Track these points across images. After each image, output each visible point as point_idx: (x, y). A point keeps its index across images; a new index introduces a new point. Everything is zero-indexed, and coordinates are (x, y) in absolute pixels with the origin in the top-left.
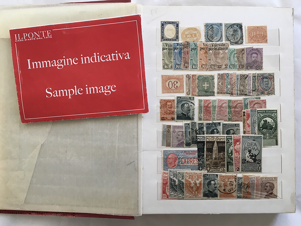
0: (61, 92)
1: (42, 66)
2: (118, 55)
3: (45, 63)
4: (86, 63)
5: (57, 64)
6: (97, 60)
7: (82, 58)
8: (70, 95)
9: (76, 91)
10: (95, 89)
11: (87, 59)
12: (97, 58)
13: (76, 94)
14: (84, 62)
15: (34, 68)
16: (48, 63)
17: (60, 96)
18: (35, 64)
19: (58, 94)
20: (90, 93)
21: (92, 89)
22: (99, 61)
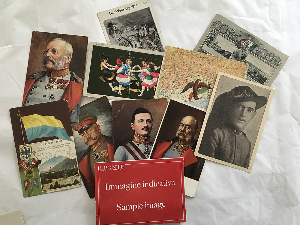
0: (128, 207)
1: (115, 188)
2: (168, 183)
3: (117, 186)
4: (146, 187)
5: (126, 187)
6: (154, 185)
7: (143, 184)
8: (134, 209)
9: (138, 206)
10: (151, 205)
11: (147, 184)
12: (154, 184)
13: (138, 208)
14: (144, 186)
15: (109, 189)
16: (120, 186)
17: (127, 209)
18: (110, 187)
20: (148, 208)
21: (149, 205)
22: (155, 186)
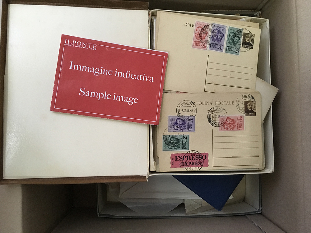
0: (93, 94)
1: (82, 69)
2: (145, 77)
3: (85, 68)
5: (95, 72)
7: (116, 72)
8: (99, 97)
9: (106, 96)
10: (121, 98)
11: (120, 74)
12: (128, 75)
14: (117, 75)
15: (74, 69)
16: (87, 69)
18: (76, 67)
19: (90, 95)
20: (117, 100)
22: (129, 78)
